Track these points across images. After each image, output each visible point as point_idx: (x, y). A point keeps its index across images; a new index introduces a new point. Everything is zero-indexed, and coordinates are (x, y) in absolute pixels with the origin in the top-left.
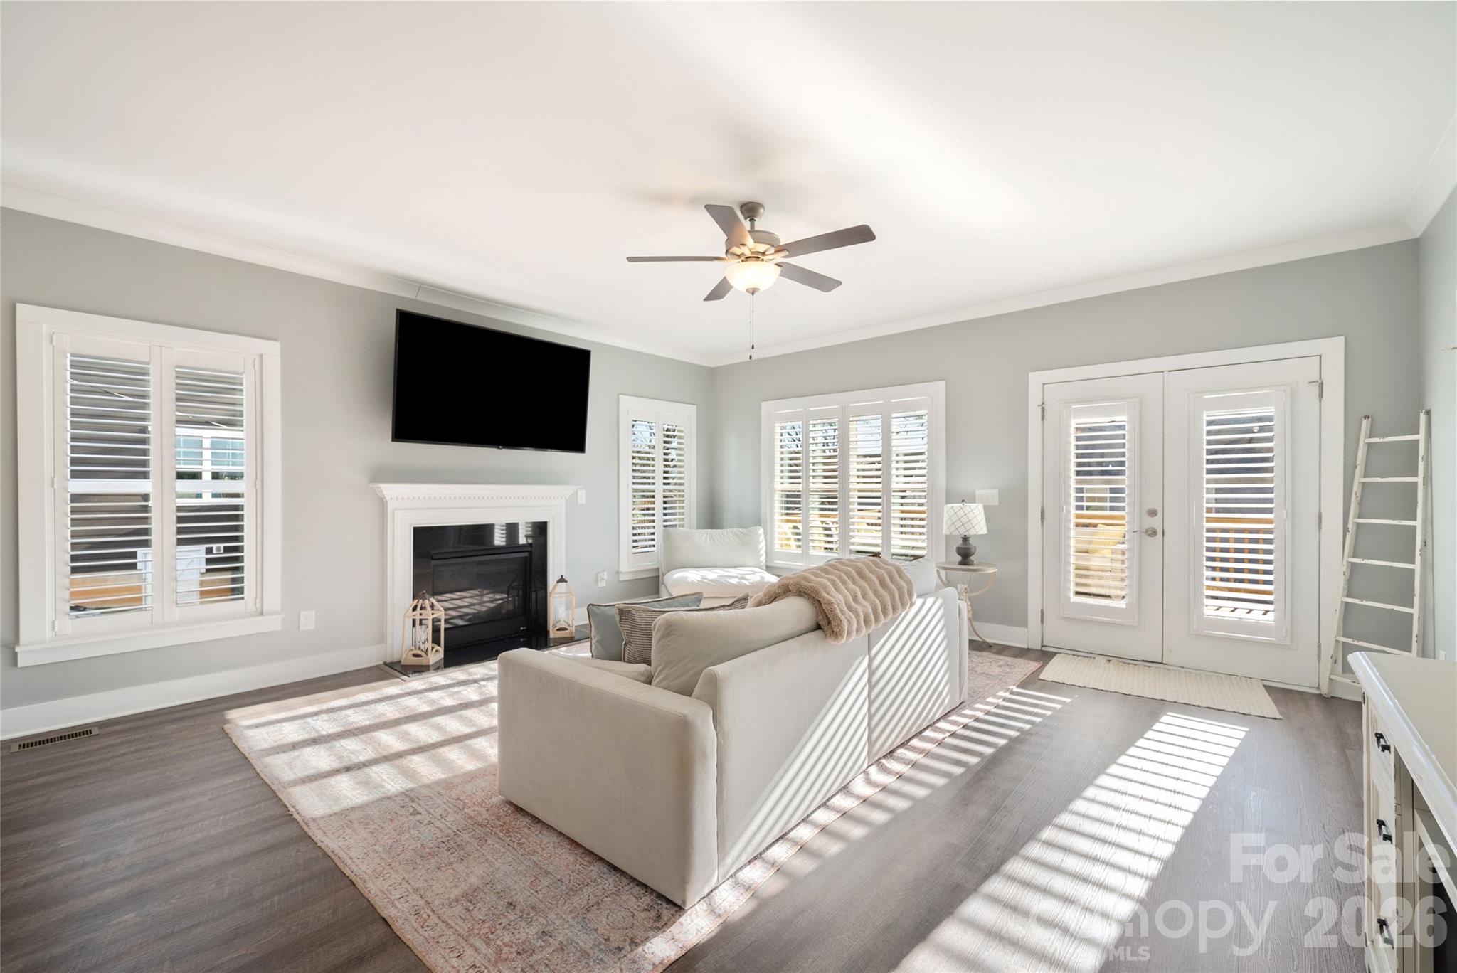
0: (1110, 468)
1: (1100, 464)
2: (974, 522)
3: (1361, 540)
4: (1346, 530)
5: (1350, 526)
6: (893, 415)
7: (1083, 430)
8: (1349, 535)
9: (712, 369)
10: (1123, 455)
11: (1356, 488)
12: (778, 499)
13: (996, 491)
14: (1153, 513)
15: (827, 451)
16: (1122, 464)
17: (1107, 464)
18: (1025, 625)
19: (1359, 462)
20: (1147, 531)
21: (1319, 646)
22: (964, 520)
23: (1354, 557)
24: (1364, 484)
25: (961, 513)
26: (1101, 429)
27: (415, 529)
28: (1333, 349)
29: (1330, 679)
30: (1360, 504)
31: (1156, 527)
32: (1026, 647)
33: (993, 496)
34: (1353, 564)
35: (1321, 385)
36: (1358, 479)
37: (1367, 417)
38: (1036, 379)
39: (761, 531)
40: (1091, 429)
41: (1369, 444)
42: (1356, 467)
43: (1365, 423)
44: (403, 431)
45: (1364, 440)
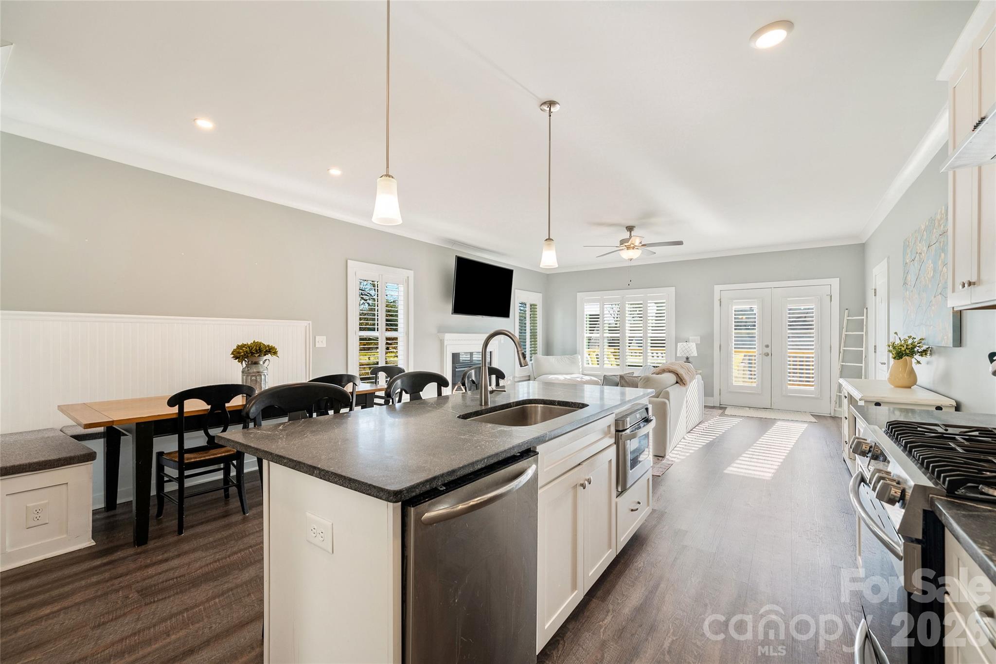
0: (749, 327)
1: (745, 326)
2: (692, 350)
3: (845, 356)
4: (840, 352)
5: (841, 350)
6: (649, 302)
7: (738, 311)
8: (841, 354)
9: (548, 274)
10: (755, 322)
11: (843, 336)
12: (586, 341)
13: (699, 337)
14: (767, 346)
15: (616, 318)
16: (754, 326)
17: (748, 326)
18: (713, 396)
19: (844, 326)
20: (765, 354)
21: (830, 398)
22: (688, 349)
23: (843, 362)
24: (846, 335)
25: (687, 347)
26: (745, 311)
27: (453, 354)
28: (835, 282)
29: (835, 410)
30: (845, 342)
31: (768, 352)
32: (713, 405)
33: (698, 339)
34: (842, 365)
35: (831, 296)
36: (844, 333)
37: (847, 309)
38: (717, 288)
39: (579, 357)
40: (741, 311)
41: (848, 320)
42: (843, 328)
43: (846, 311)
44: (458, 309)
45: (846, 318)
